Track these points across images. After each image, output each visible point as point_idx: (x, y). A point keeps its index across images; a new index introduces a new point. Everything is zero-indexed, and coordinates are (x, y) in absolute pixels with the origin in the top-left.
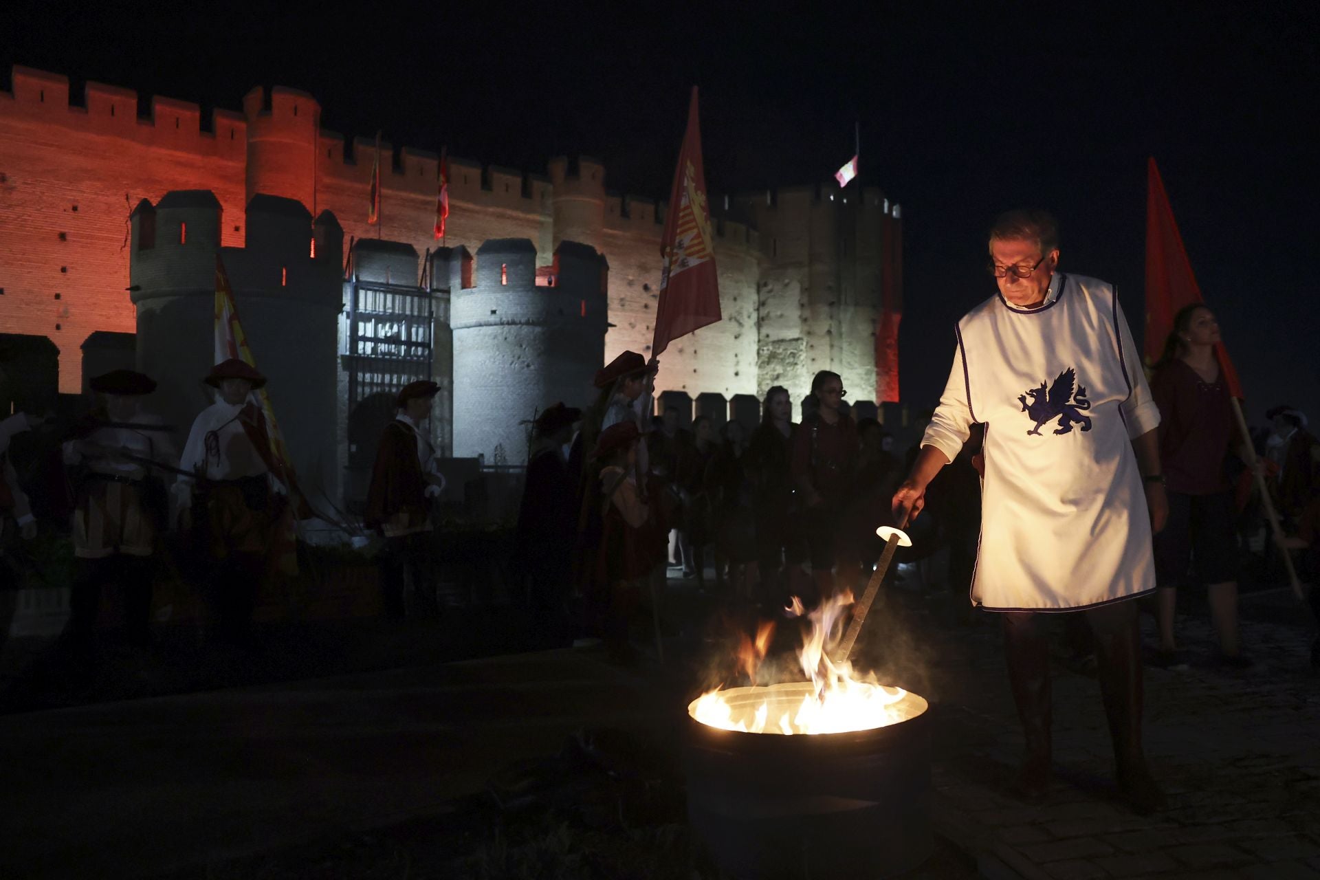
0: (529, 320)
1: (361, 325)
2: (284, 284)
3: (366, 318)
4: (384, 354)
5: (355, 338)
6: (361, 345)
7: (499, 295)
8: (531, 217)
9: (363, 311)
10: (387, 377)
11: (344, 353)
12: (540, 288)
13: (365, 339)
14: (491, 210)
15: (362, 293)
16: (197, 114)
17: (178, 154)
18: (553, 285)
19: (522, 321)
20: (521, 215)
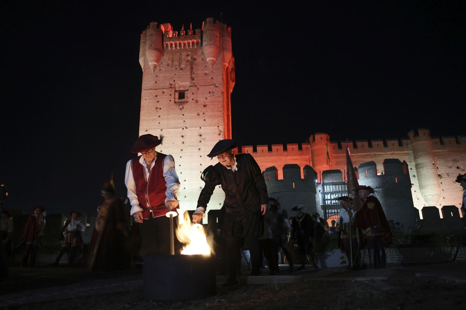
0: (376, 187)
1: (326, 196)
2: (294, 187)
3: (327, 193)
4: (334, 203)
5: (324, 200)
6: (326, 202)
7: (366, 180)
8: (404, 152)
9: (326, 192)
10: (336, 211)
11: (321, 205)
12: (379, 176)
13: (328, 200)
14: (389, 153)
15: (325, 186)
16: (297, 146)
17: (294, 157)
18: (384, 174)
19: (374, 188)
20: (400, 152)
